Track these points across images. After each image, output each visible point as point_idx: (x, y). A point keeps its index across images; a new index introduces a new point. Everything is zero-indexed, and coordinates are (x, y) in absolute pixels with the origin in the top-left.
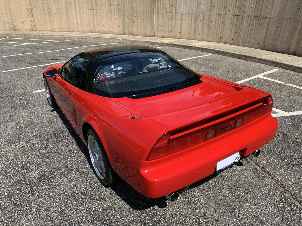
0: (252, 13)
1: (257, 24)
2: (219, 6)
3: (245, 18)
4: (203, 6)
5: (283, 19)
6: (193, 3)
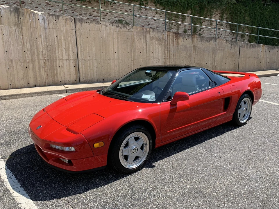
5: (12, 61)
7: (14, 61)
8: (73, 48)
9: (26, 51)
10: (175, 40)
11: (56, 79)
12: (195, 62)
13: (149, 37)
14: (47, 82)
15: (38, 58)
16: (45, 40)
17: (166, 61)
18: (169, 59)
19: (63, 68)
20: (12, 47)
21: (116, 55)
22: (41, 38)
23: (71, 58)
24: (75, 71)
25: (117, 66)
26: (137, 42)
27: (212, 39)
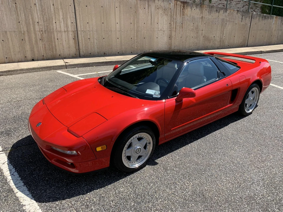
5: (6, 32)
7: (8, 33)
8: (72, 18)
9: (21, 22)
10: (182, 10)
11: (55, 52)
12: (202, 35)
13: (154, 6)
14: (45, 55)
15: (34, 29)
16: (40, 8)
17: (171, 33)
18: (175, 31)
19: (62, 40)
20: (5, 17)
21: (118, 26)
22: (36, 6)
23: (70, 29)
24: (75, 43)
25: (119, 38)
26: (141, 11)
27: (222, 10)
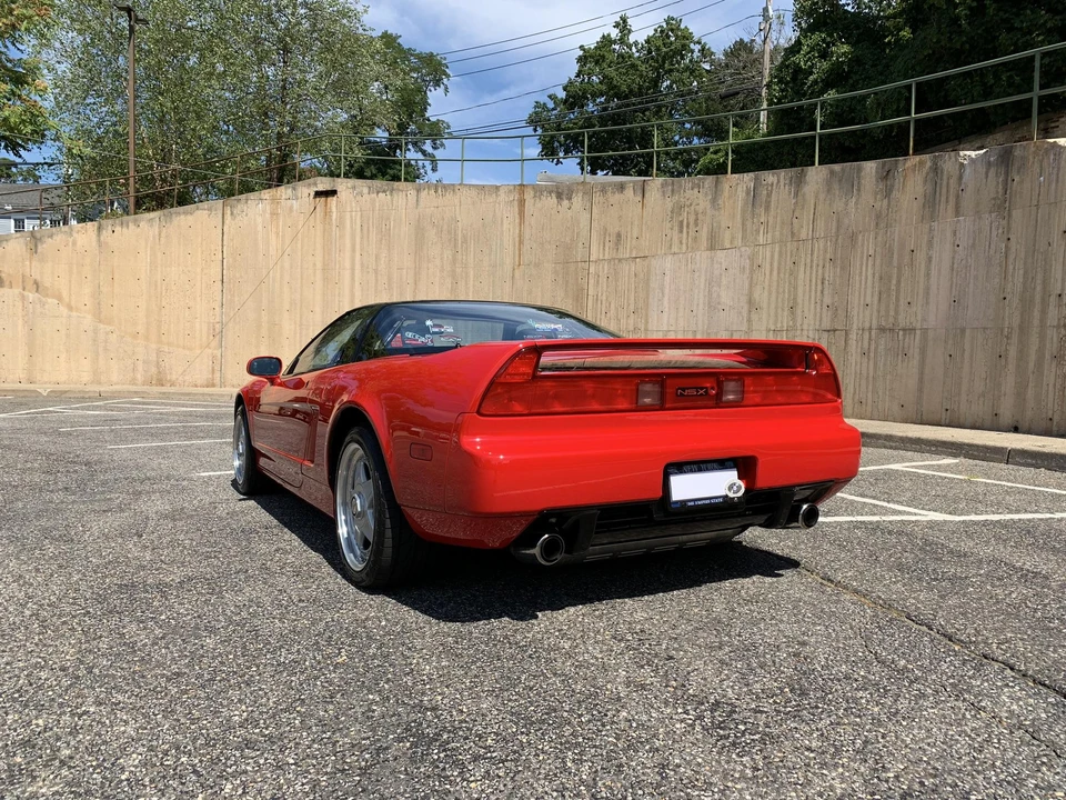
0: (871, 320)
1: (890, 349)
2: (773, 306)
3: (853, 336)
4: (727, 309)
5: (963, 331)
6: (695, 303)
7: (968, 332)
9: (1009, 297)
15: (1043, 320)
20: (971, 285)
